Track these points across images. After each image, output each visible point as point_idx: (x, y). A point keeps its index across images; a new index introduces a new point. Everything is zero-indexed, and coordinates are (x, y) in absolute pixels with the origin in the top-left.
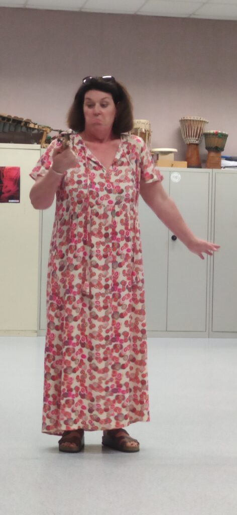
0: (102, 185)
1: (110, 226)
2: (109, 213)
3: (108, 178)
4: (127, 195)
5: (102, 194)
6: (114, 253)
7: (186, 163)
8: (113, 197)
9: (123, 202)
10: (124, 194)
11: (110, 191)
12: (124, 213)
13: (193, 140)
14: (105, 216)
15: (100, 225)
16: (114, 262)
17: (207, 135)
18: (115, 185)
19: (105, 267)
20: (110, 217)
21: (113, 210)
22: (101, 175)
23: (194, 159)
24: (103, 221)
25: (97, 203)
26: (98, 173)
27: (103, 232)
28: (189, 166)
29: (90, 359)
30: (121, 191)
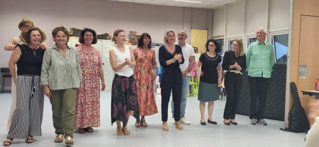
0: (89, 60)
1: (91, 71)
2: (90, 68)
3: (90, 58)
4: (96, 64)
5: (88, 62)
6: (92, 79)
7: (131, 44)
8: (92, 64)
9: (95, 66)
10: (95, 63)
11: (91, 62)
12: (95, 68)
13: (133, 37)
14: (89, 69)
15: (88, 71)
16: (92, 81)
18: (92, 60)
19: (90, 83)
20: (91, 69)
21: (92, 67)
22: (88, 57)
23: (134, 43)
24: (89, 70)
25: (87, 65)
26: (87, 56)
27: (89, 73)
28: (132, 45)
29: (88, 108)
30: (94, 62)
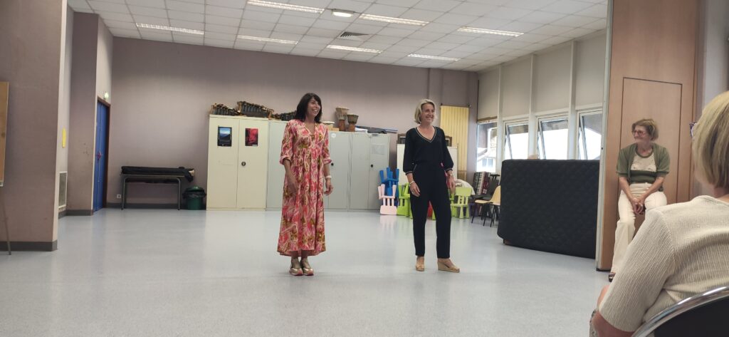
7: (339, 129)
17: (348, 116)
